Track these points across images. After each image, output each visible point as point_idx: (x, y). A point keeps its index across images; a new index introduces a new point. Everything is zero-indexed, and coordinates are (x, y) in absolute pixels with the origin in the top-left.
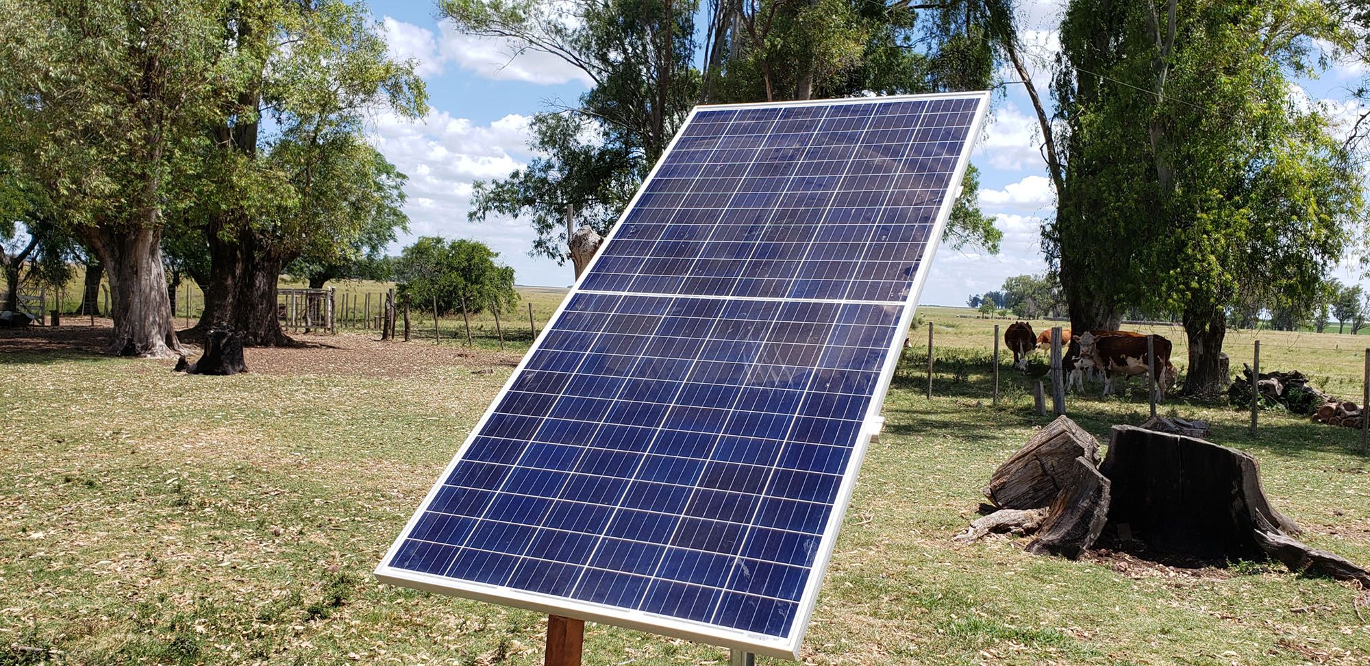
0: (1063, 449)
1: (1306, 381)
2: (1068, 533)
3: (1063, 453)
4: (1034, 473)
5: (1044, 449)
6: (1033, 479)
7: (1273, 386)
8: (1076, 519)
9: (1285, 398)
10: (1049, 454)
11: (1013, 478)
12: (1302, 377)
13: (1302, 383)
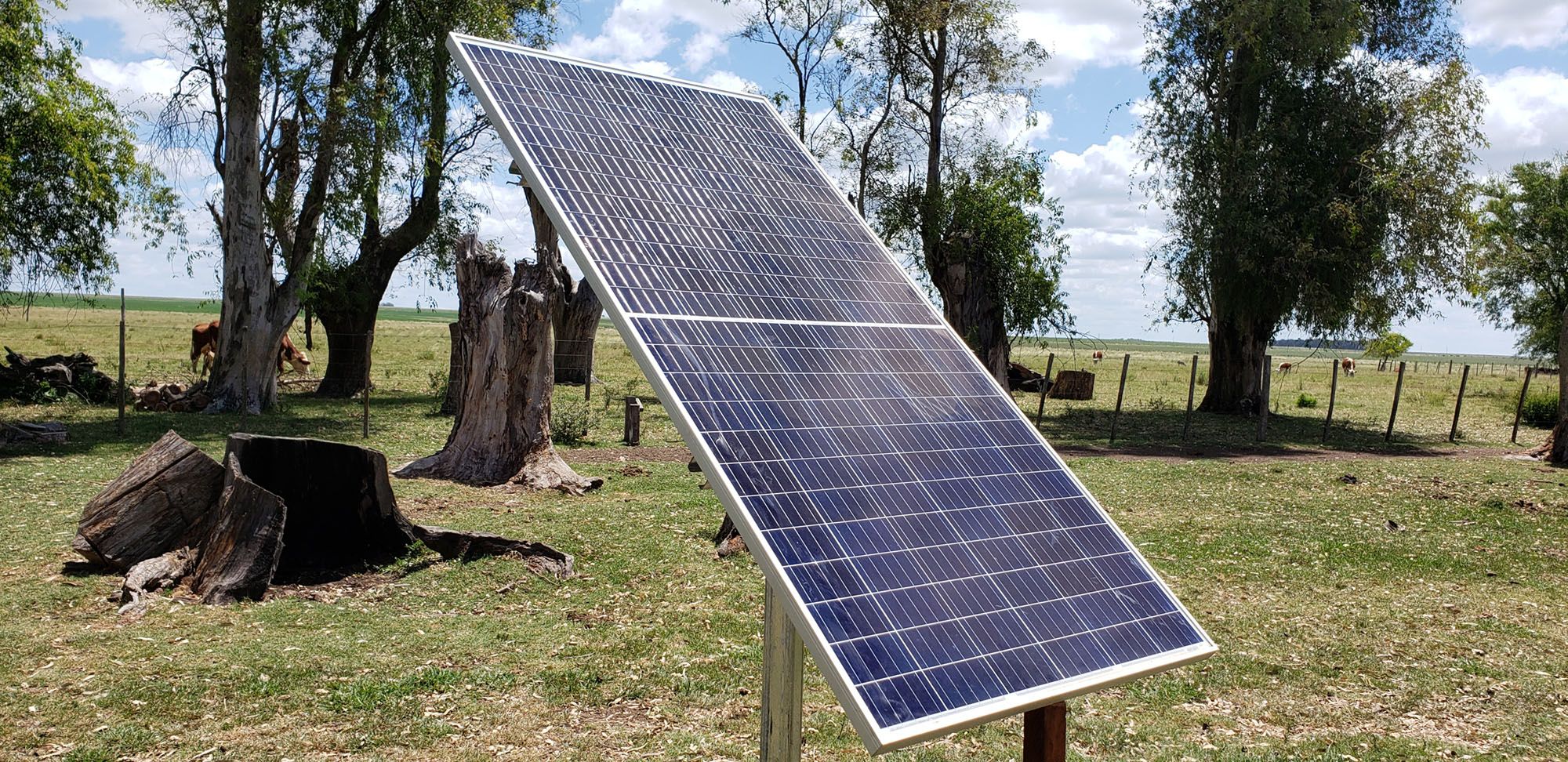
0: (197, 471)
1: (96, 364)
2: (251, 571)
3: (197, 476)
4: (157, 508)
5: (169, 475)
6: (157, 515)
7: (63, 372)
8: (255, 552)
9: (78, 386)
10: (178, 480)
11: (126, 519)
12: (90, 361)
13: (91, 367)
